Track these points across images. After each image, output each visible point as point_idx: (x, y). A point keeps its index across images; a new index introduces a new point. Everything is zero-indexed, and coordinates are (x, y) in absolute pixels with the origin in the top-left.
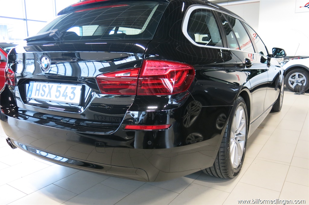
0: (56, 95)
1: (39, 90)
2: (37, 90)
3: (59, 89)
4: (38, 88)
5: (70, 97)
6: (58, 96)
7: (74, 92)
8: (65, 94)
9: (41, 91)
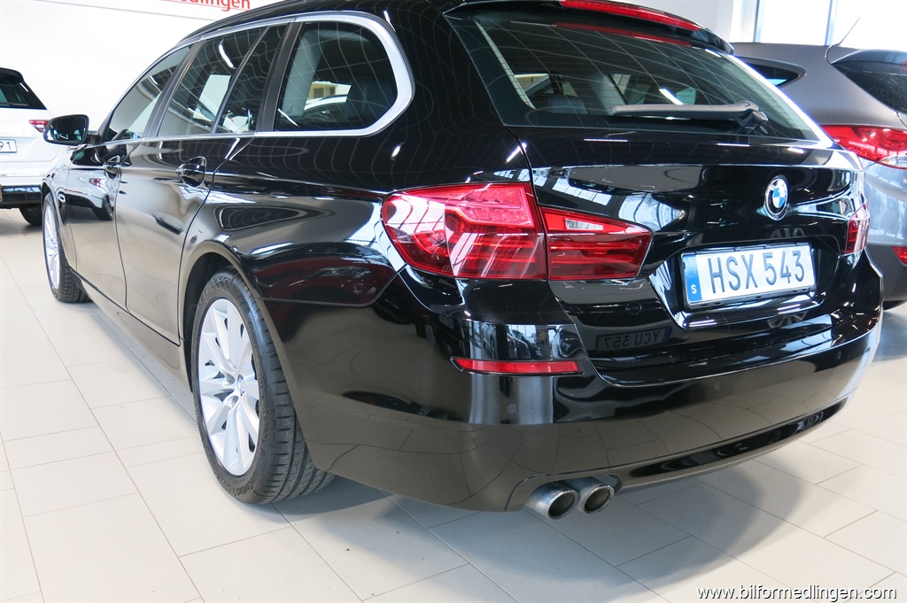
0: (768, 280)
1: (720, 275)
2: (713, 276)
3: (768, 261)
4: (716, 270)
5: (796, 276)
6: (771, 280)
7: (800, 261)
8: (785, 271)
9: (727, 277)
